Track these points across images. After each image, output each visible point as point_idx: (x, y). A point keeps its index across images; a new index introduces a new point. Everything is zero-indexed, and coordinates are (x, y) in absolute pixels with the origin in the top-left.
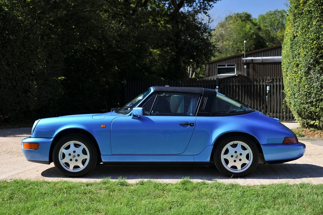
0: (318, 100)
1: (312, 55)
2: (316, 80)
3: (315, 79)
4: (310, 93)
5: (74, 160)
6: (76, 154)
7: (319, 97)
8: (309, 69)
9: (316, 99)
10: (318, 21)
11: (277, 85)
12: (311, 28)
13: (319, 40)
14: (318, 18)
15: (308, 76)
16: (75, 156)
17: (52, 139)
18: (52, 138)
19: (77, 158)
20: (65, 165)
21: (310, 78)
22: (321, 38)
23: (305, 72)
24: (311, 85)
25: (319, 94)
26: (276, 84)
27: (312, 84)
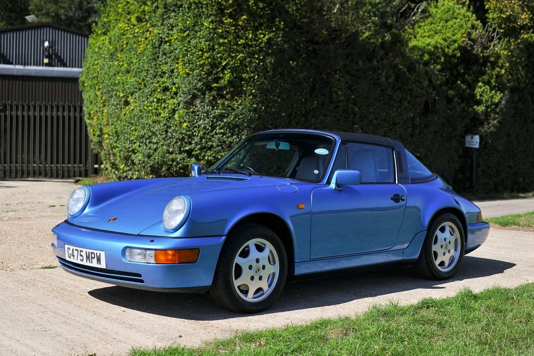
0: (204, 148)
1: (201, 76)
2: (204, 116)
3: (203, 114)
4: (190, 137)
7: (207, 142)
8: (195, 97)
9: (202, 146)
10: (212, 22)
11: (11, 116)
12: (200, 31)
13: (213, 52)
14: (212, 18)
15: (191, 108)
16: (259, 270)
17: (224, 237)
21: (193, 112)
22: (217, 49)
23: (186, 103)
24: (195, 124)
25: (207, 138)
26: (10, 113)
27: (197, 122)
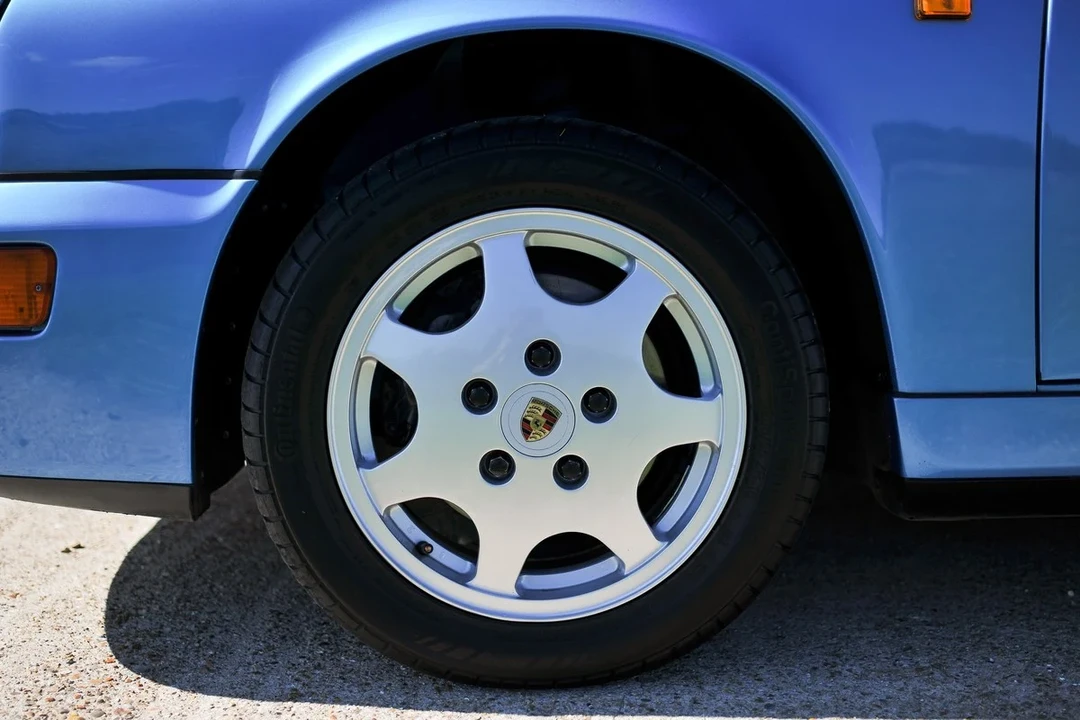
5: (534, 468)
6: (566, 388)
16: (551, 417)
17: (234, 186)
18: (228, 175)
19: (577, 436)
20: (417, 534)
